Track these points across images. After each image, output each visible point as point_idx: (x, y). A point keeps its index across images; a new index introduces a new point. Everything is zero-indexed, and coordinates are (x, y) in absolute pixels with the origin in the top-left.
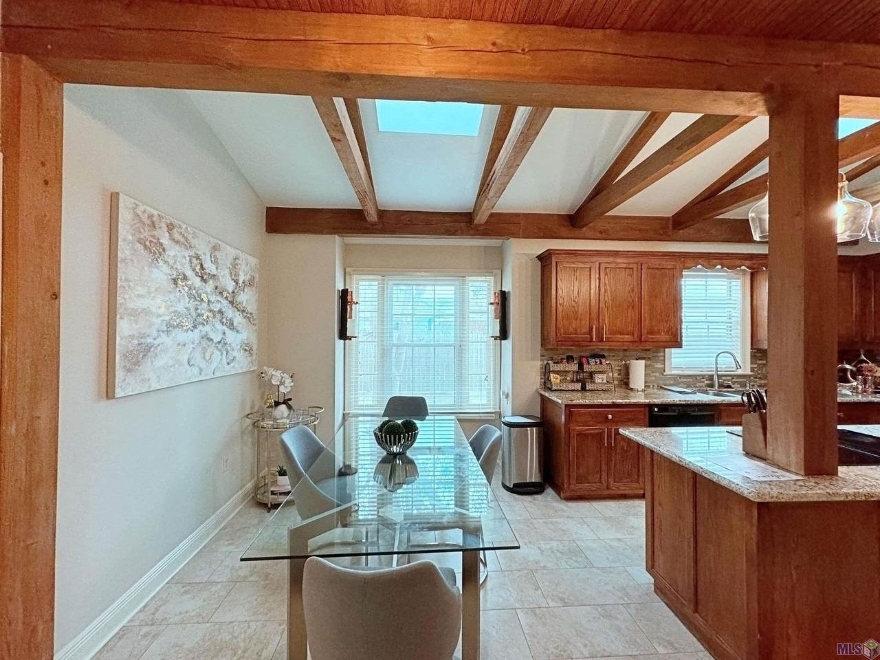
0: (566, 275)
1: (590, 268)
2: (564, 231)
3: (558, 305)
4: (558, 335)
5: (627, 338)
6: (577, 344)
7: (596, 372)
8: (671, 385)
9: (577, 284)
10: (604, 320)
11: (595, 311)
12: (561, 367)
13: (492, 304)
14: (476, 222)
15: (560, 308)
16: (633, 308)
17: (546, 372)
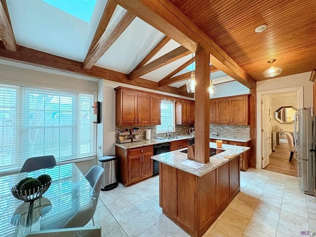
0: (126, 98)
1: (135, 96)
2: (125, 80)
3: (123, 109)
4: (123, 121)
5: (146, 122)
6: (130, 124)
7: (136, 135)
8: (157, 137)
9: (130, 101)
10: (139, 115)
11: (136, 112)
12: (124, 134)
13: (93, 107)
14: (85, 68)
15: (124, 110)
16: (148, 111)
17: (117, 136)
